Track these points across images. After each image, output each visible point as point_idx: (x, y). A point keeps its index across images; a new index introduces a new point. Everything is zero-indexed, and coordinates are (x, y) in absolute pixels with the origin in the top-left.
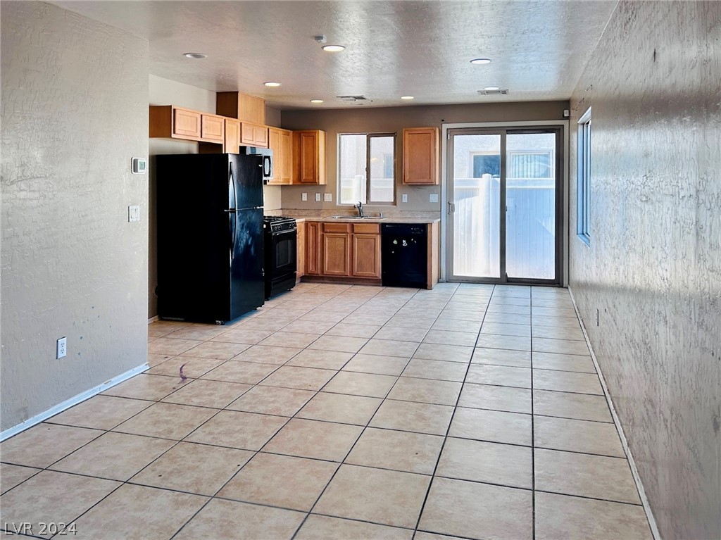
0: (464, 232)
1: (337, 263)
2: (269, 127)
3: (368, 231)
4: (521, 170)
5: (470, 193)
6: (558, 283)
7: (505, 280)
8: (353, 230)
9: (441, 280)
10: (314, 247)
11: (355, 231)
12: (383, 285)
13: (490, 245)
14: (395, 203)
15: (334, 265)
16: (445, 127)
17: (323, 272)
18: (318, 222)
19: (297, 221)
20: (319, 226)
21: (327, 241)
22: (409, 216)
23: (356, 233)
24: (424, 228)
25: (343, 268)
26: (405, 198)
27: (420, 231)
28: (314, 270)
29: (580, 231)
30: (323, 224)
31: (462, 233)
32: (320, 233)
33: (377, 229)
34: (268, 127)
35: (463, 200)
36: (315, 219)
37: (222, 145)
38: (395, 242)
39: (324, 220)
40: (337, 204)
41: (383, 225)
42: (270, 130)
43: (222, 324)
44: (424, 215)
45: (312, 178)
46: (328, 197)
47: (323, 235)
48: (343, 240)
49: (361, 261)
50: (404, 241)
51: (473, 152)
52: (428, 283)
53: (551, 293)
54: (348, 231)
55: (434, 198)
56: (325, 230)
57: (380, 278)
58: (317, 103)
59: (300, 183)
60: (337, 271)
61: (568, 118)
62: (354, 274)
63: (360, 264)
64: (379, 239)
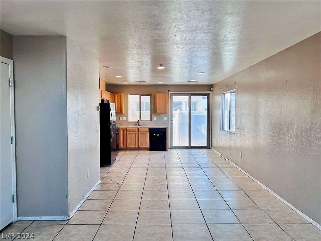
1: (132, 143)
2: (107, 91)
3: (144, 131)
4: (186, 108)
6: (208, 147)
7: (190, 147)
8: (138, 131)
10: (123, 138)
11: (139, 131)
12: (150, 151)
14: (151, 120)
15: (131, 144)
16: (170, 93)
17: (126, 147)
20: (125, 129)
21: (128, 135)
22: (157, 125)
24: (165, 129)
25: (135, 145)
26: (155, 118)
27: (164, 131)
28: (123, 147)
29: (222, 129)
30: (127, 129)
32: (125, 132)
33: (148, 130)
36: (123, 127)
38: (155, 135)
39: (127, 127)
40: (129, 121)
41: (150, 129)
43: (107, 167)
44: (162, 125)
45: (120, 111)
46: (125, 118)
47: (126, 133)
48: (135, 134)
49: (142, 142)
50: (158, 134)
52: (167, 149)
53: (205, 150)
54: (137, 131)
55: (166, 118)
56: (127, 131)
57: (149, 148)
58: (125, 83)
60: (132, 146)
61: (212, 91)
62: (139, 147)
63: (141, 143)
64: (148, 134)
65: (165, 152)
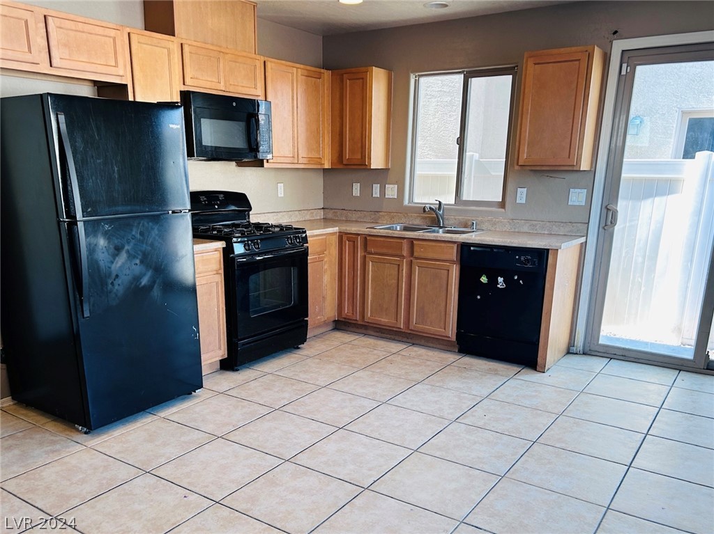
0: (644, 257)
1: (385, 306)
2: (266, 59)
3: (436, 256)
5: (665, 187)
7: (702, 365)
8: (412, 253)
9: (574, 349)
10: (352, 276)
11: (416, 254)
12: (459, 352)
13: (690, 285)
14: (502, 204)
15: (380, 308)
16: (619, 46)
17: (363, 317)
18: (358, 235)
19: (308, 233)
20: (360, 242)
21: (370, 267)
22: (525, 229)
23: (417, 258)
24: (541, 258)
25: (394, 315)
26: (522, 195)
27: (533, 263)
28: (351, 313)
30: (366, 239)
31: (640, 259)
32: (360, 254)
33: (453, 253)
34: (263, 59)
35: (650, 200)
36: (354, 229)
37: (125, 86)
38: (484, 279)
39: (369, 231)
40: (406, 202)
41: (464, 247)
42: (269, 65)
43: (86, 433)
45: (359, 157)
46: (390, 191)
47: (365, 256)
48: (396, 266)
49: (423, 307)
50: (500, 280)
51: (689, 113)
52: (539, 360)
54: (404, 254)
55: (577, 197)
56: (369, 249)
57: (454, 338)
59: (341, 167)
60: (385, 320)
62: (411, 327)
63: (421, 310)
64: (455, 271)
65: (529, 376)
